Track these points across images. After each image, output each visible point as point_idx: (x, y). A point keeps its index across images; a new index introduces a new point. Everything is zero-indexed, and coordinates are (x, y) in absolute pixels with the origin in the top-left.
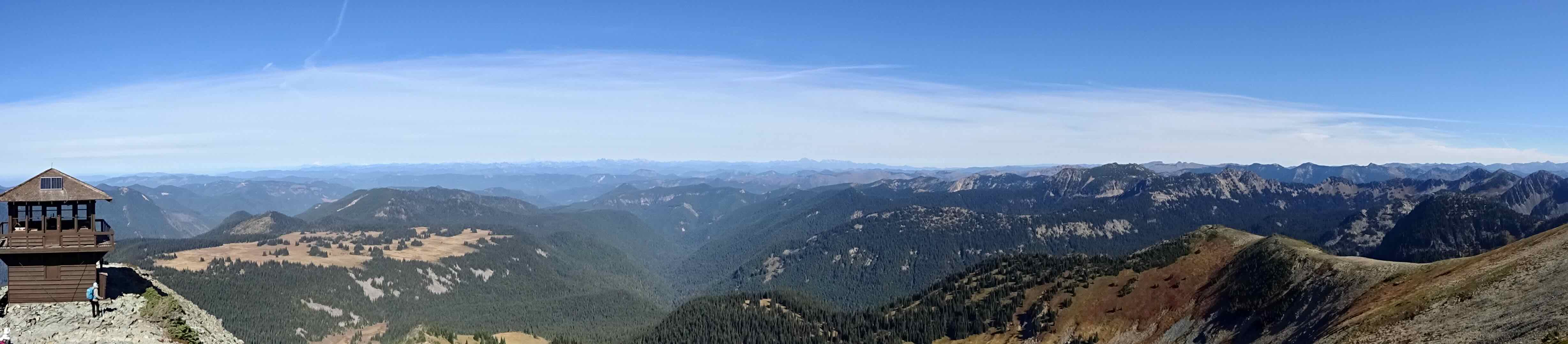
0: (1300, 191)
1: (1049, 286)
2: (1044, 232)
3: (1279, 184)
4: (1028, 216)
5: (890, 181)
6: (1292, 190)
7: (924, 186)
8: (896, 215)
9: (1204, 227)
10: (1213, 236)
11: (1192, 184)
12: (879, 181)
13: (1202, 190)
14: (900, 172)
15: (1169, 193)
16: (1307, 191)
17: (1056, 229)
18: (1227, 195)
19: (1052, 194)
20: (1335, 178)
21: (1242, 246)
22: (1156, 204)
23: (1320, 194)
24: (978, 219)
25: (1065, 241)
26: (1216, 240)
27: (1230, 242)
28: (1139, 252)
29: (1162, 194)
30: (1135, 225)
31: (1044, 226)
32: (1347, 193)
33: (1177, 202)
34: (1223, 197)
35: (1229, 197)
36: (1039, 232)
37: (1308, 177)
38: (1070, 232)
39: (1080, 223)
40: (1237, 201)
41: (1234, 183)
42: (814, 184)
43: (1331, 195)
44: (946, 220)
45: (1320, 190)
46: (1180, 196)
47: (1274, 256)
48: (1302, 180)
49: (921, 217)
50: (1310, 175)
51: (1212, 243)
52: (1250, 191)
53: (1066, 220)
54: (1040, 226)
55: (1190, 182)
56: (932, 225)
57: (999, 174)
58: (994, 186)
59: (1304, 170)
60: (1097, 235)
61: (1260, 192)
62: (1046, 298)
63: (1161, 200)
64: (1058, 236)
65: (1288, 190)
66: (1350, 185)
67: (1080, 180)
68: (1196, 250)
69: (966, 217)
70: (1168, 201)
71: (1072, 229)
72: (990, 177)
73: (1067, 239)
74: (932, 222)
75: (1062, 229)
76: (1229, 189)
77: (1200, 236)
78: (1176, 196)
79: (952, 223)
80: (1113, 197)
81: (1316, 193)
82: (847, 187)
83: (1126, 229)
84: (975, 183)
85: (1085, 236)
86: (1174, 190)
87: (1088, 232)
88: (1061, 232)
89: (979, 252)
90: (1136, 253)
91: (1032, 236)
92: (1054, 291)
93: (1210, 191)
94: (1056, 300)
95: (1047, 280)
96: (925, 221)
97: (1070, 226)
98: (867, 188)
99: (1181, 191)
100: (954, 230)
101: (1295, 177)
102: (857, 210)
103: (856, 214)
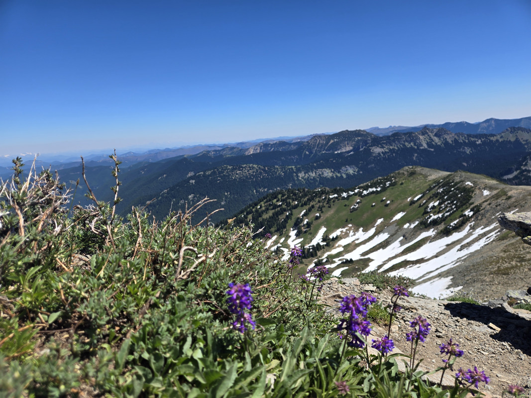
0: (483, 140)
2: (303, 176)
3: (466, 136)
4: (293, 167)
5: (209, 152)
6: (476, 140)
7: (230, 153)
8: (214, 172)
9: (407, 168)
10: (412, 173)
11: (399, 140)
12: (202, 152)
13: (407, 144)
15: (383, 147)
16: (489, 139)
17: (310, 173)
18: (425, 146)
19: (307, 153)
20: (514, 128)
21: (434, 180)
22: (374, 155)
23: (500, 141)
24: (264, 170)
25: (317, 181)
29: (378, 148)
30: (360, 169)
31: (303, 172)
32: (525, 138)
33: (388, 152)
34: (421, 148)
35: (426, 147)
36: (300, 176)
37: (491, 128)
38: (319, 175)
39: (326, 170)
40: (432, 150)
41: (430, 137)
43: (510, 141)
44: (245, 173)
45: (501, 138)
46: (390, 149)
48: (485, 132)
49: (230, 172)
50: (493, 127)
51: (412, 178)
52: (442, 142)
53: (316, 168)
54: (301, 172)
55: (398, 139)
56: (237, 176)
57: (275, 142)
58: (272, 150)
59: (487, 124)
60: (336, 176)
61: (450, 142)
63: (378, 152)
64: (312, 178)
65: (472, 139)
66: (528, 133)
67: (324, 142)
68: (400, 182)
69: (257, 169)
70: (382, 153)
71: (321, 173)
72: (269, 144)
73: (318, 179)
74: (237, 174)
75: (314, 174)
76: (426, 142)
77: (403, 174)
78: (388, 149)
79: (249, 173)
80: (346, 152)
81: (497, 141)
82: (182, 158)
83: (354, 171)
84: (261, 149)
85: (329, 177)
86: (386, 145)
87: (331, 174)
89: (266, 190)
91: (296, 178)
92: (309, 210)
93: (412, 144)
94: (311, 215)
95: (305, 204)
96: (233, 174)
97: (319, 171)
98: (195, 157)
99: (391, 145)
100: (250, 178)
101: (480, 130)
102: (192, 171)
103: (191, 174)
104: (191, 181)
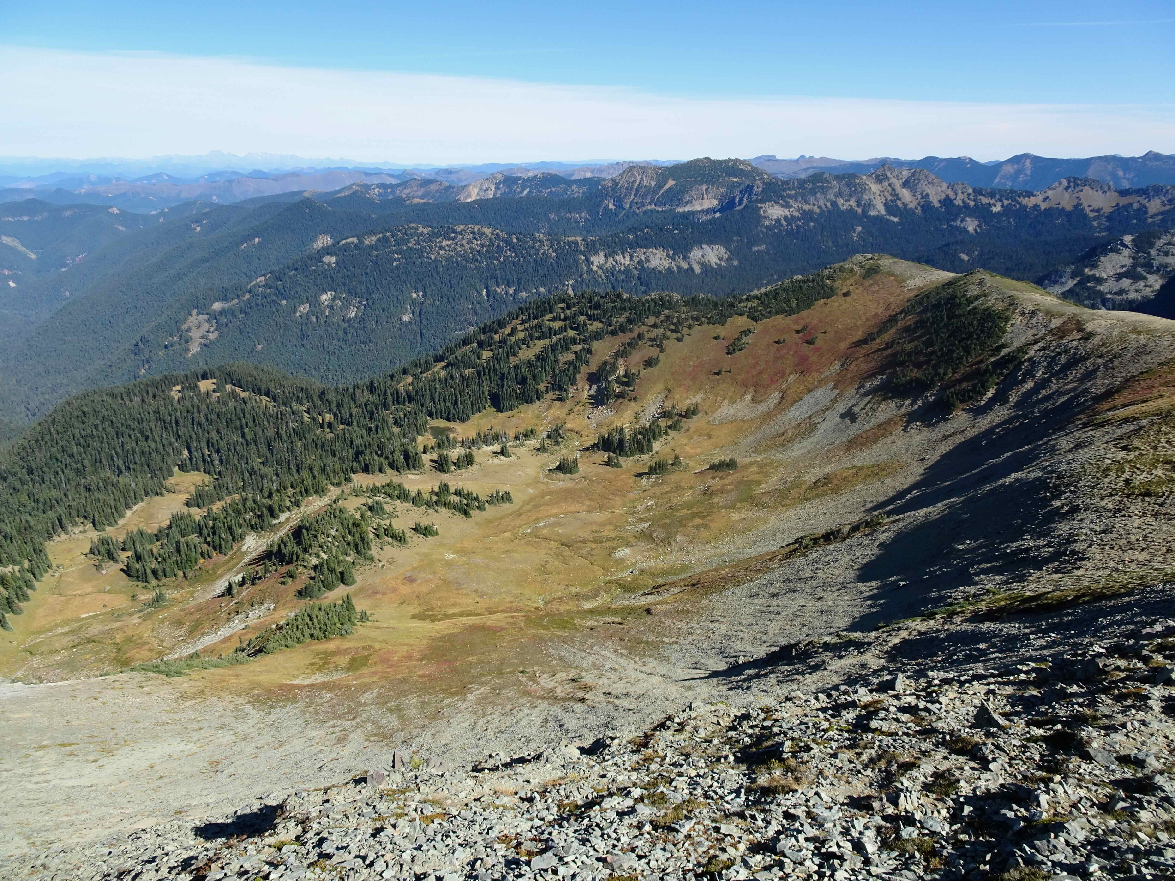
0: (1006, 202)
1: (626, 337)
2: (602, 262)
3: (970, 191)
4: (579, 239)
5: (367, 187)
6: (992, 201)
7: (420, 193)
8: (386, 240)
9: (859, 257)
10: (872, 272)
11: (824, 190)
12: (349, 187)
13: (840, 201)
14: (378, 173)
15: (787, 206)
16: (1020, 204)
17: (619, 258)
18: (879, 209)
19: (611, 207)
20: (1075, 179)
21: (920, 288)
22: (767, 223)
23: (1043, 208)
24: (508, 242)
25: (633, 276)
26: (877, 277)
27: (900, 281)
28: (756, 292)
29: (777, 207)
30: (734, 253)
31: (602, 254)
32: (1095, 206)
33: (799, 219)
34: (872, 213)
35: (883, 212)
36: (596, 263)
37: (1021, 178)
38: (640, 262)
39: (654, 250)
40: (896, 220)
41: (893, 190)
42: (239, 194)
43: (1063, 208)
44: (462, 245)
45: (1045, 200)
46: (804, 211)
47: (976, 303)
48: (1009, 185)
49: (424, 241)
50: (1026, 175)
51: (871, 282)
52: (919, 204)
53: (634, 246)
54: (596, 253)
55: (822, 187)
56: (442, 252)
57: (530, 174)
58: (525, 192)
59: (1015, 166)
60: (679, 267)
61: (937, 204)
62: (622, 354)
63: (775, 217)
64: (623, 268)
65: (985, 201)
66: (1104, 192)
67: (653, 184)
68: (845, 290)
69: (490, 239)
70: (786, 218)
71: (643, 259)
72: (519, 178)
73: (636, 273)
74: (441, 248)
75: (628, 258)
76: (883, 200)
77: (851, 271)
78: (798, 210)
79: (471, 248)
80: (702, 211)
81: (1036, 207)
82: (297, 199)
83: (720, 259)
84: (497, 188)
85: (661, 269)
86: (796, 201)
87: (666, 263)
88: (627, 263)
89: (511, 291)
90: (752, 293)
91: (585, 268)
92: (632, 344)
93: (853, 203)
94: (637, 357)
95: (622, 329)
96: (431, 247)
97: (640, 254)
98: (332, 199)
99: (806, 202)
100: (475, 260)
101: (997, 180)
102: (325, 233)
103: (324, 241)
104: (327, 259)
